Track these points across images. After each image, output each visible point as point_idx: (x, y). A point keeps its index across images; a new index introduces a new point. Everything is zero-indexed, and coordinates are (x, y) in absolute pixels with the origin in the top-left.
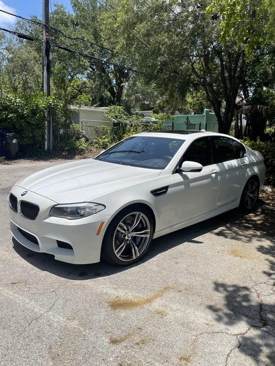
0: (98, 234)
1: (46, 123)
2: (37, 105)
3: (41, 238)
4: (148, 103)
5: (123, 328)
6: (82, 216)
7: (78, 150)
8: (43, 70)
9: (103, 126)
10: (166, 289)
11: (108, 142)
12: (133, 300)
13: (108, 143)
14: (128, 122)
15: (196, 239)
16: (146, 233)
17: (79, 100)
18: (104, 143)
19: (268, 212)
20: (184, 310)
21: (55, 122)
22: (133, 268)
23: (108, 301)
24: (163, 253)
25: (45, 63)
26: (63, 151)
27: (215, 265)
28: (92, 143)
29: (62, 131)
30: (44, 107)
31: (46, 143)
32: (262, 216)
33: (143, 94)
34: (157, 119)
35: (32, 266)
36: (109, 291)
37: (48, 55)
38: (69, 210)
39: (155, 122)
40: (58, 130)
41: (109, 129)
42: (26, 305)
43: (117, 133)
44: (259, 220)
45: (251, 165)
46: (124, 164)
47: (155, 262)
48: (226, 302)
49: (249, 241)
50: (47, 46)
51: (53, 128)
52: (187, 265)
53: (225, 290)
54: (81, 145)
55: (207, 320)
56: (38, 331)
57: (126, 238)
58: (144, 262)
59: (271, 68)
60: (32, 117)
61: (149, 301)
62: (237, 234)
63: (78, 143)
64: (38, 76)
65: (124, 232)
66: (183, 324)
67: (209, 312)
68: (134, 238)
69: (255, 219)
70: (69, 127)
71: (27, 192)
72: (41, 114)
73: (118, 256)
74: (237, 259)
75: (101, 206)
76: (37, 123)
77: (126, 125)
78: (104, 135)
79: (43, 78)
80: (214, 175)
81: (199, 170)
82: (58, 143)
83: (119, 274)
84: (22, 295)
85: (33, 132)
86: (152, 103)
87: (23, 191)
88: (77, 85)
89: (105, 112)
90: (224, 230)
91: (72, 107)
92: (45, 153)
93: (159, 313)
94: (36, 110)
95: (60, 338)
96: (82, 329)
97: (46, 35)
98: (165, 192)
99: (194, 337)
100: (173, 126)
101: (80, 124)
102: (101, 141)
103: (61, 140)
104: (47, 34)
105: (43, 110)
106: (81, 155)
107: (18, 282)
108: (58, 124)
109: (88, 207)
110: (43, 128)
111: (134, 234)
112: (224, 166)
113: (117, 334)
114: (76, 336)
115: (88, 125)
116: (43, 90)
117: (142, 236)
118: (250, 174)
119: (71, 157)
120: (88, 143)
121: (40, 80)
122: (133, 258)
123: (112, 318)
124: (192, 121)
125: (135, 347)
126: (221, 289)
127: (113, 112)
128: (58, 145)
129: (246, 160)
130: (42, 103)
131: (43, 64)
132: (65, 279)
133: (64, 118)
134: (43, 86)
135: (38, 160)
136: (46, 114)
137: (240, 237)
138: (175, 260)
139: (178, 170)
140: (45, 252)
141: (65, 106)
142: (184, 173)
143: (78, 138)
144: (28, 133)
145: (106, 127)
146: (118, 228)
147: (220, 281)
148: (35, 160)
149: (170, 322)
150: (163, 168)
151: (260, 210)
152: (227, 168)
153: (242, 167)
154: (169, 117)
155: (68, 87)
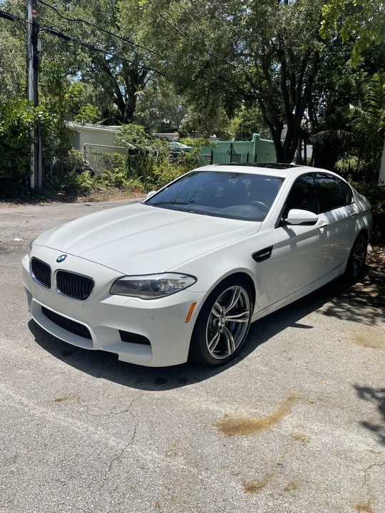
0: (187, 321)
1: (33, 146)
2: (19, 119)
3: (96, 329)
4: (168, 122)
5: (255, 466)
6: (164, 294)
7: (79, 188)
8: (28, 66)
9: (116, 154)
10: (291, 399)
11: (123, 177)
12: (251, 419)
13: (123, 180)
14: (149, 148)
15: (300, 322)
16: (244, 317)
17: (82, 114)
18: (117, 178)
19: (380, 281)
20: (330, 432)
21: (46, 146)
22: (230, 369)
23: (215, 423)
24: (264, 344)
25: (31, 55)
26: (59, 190)
27: (344, 360)
28: (100, 178)
29: (55, 160)
30: (29, 123)
31: (33, 178)
32: (373, 286)
33: (161, 109)
34: (191, 145)
35: (77, 370)
36: (211, 407)
37: (34, 43)
38: (141, 285)
39: (187, 150)
40: (50, 159)
41: (124, 158)
42: (93, 436)
43: (135, 165)
44: (372, 292)
45: (361, 214)
46: (196, 212)
47: (257, 359)
48: (383, 416)
49: (373, 323)
50: (33, 29)
51: (43, 154)
52: (305, 362)
53: (374, 397)
54: (85, 181)
55: (369, 445)
56: (129, 478)
57: (220, 324)
58: (242, 359)
59: (356, 79)
60: (11, 138)
61: (275, 420)
62: (353, 313)
63: (79, 178)
64: (19, 76)
65: (218, 316)
66: (338, 454)
67: (366, 432)
68: (228, 324)
69: (366, 290)
70: (66, 155)
71: (66, 256)
72: (26, 134)
73: (211, 352)
74: (369, 350)
75: (190, 278)
76: (20, 147)
77: (148, 152)
78: (117, 167)
79: (27, 77)
80: (322, 230)
81: (313, 223)
82: (50, 178)
83: (213, 379)
84: (79, 419)
85: (13, 161)
86: (173, 123)
87: (58, 255)
88: (78, 91)
89: (116, 133)
90: (332, 307)
91: (71, 124)
92: (31, 192)
93: (297, 439)
94: (18, 126)
95: (166, 488)
96: (195, 471)
97: (33, 13)
98: (268, 256)
99: (362, 474)
100: (212, 156)
101: (82, 150)
102: (113, 176)
103: (54, 174)
104: (34, 11)
105: (29, 128)
106: (85, 196)
107: (65, 399)
108: (51, 149)
109: (171, 280)
110: (27, 154)
111: (229, 318)
112: (332, 215)
113: (252, 476)
114: (190, 482)
115: (94, 151)
116: (27, 97)
117: (239, 321)
118: (360, 227)
119: (71, 199)
120: (94, 179)
121: (23, 81)
122: (228, 353)
123: (232, 449)
124: (238, 150)
125: (286, 494)
126: (368, 396)
127: (128, 133)
128: (51, 180)
129: (355, 208)
130: (27, 116)
131: (27, 57)
132: (137, 390)
133: (59, 140)
134: (27, 91)
135: (22, 203)
136: (33, 134)
137: (359, 317)
138: (285, 355)
139: (282, 223)
140: (101, 349)
141: (61, 121)
142: (289, 227)
143: (79, 172)
144: (5, 162)
145: (119, 155)
146: (213, 311)
147: (362, 384)
148: (17, 203)
149: (319, 451)
150: (262, 219)
151: (367, 277)
152: (337, 220)
153: (352, 218)
154: (207, 144)
155: (65, 93)
